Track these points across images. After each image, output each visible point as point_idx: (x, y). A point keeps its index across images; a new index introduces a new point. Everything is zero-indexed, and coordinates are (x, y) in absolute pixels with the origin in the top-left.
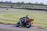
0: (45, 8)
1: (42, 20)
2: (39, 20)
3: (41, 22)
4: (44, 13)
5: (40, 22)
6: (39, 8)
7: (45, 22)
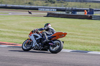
0: (26, 3)
1: (19, 29)
2: (13, 31)
3: (18, 35)
4: (24, 16)
5: (15, 35)
6: (12, 6)
7: (25, 35)
